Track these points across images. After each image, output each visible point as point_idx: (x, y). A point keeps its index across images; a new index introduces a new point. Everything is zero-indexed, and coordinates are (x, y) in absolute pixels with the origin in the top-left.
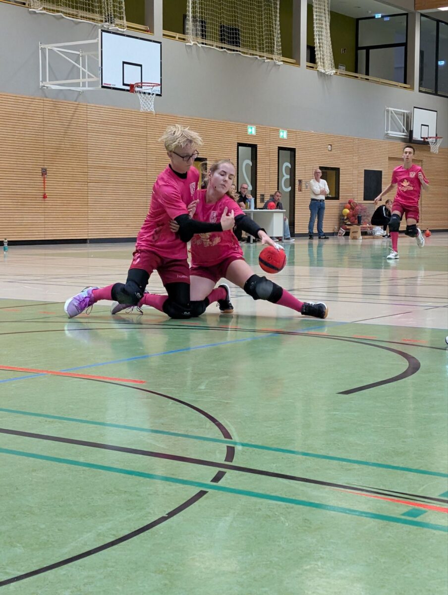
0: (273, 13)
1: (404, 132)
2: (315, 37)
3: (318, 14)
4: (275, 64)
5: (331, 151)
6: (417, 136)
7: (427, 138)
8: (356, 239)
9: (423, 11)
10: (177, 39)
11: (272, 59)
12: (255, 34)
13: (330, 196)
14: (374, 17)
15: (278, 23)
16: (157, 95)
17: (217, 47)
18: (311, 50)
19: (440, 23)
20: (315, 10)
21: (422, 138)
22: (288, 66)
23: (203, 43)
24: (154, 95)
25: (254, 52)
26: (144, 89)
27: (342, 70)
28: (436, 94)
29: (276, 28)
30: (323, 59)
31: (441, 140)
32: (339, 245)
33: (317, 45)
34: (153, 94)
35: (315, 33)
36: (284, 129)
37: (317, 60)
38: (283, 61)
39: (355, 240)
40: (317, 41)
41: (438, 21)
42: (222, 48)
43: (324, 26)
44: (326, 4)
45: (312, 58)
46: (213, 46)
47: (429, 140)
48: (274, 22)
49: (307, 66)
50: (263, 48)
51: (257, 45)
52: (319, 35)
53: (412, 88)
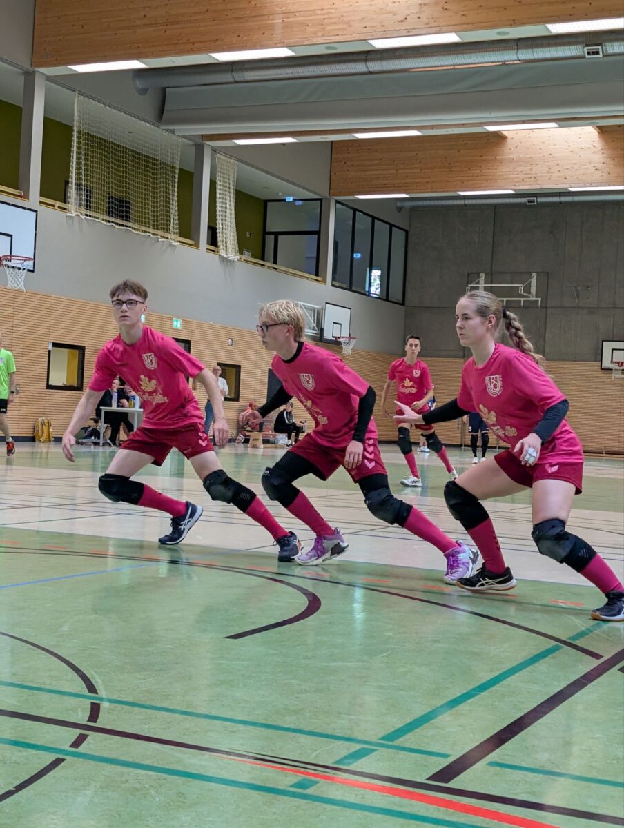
0: (171, 187)
1: (314, 329)
2: (218, 217)
3: (221, 192)
4: (171, 245)
5: (231, 345)
6: (328, 335)
7: (339, 338)
8: (257, 448)
9: (339, 198)
10: (56, 208)
11: (167, 238)
12: (148, 209)
13: (229, 397)
14: (284, 200)
15: (176, 198)
16: (29, 271)
17: (103, 220)
18: (213, 231)
19: (357, 212)
20: (218, 187)
21: (333, 337)
22: (186, 247)
23: (87, 215)
24: (25, 271)
25: (147, 229)
26: (14, 263)
27: (247, 256)
28: (350, 289)
29: (173, 204)
30: (226, 243)
31: (355, 340)
32: (237, 455)
33: (219, 226)
34: (24, 269)
35: (218, 213)
36: (179, 317)
37: (219, 244)
38: (180, 242)
39: (255, 449)
40: (219, 222)
41: (355, 210)
42: (109, 222)
43: (228, 206)
44: (231, 182)
45: (213, 240)
46: (98, 218)
47: (341, 340)
48: (171, 197)
49: (207, 249)
50: (157, 226)
51: (150, 221)
52: (222, 216)
53: (324, 281)
